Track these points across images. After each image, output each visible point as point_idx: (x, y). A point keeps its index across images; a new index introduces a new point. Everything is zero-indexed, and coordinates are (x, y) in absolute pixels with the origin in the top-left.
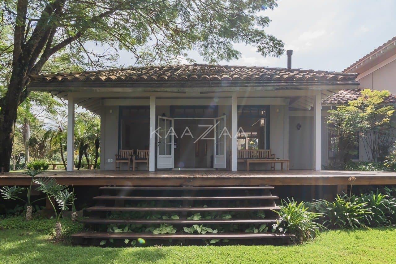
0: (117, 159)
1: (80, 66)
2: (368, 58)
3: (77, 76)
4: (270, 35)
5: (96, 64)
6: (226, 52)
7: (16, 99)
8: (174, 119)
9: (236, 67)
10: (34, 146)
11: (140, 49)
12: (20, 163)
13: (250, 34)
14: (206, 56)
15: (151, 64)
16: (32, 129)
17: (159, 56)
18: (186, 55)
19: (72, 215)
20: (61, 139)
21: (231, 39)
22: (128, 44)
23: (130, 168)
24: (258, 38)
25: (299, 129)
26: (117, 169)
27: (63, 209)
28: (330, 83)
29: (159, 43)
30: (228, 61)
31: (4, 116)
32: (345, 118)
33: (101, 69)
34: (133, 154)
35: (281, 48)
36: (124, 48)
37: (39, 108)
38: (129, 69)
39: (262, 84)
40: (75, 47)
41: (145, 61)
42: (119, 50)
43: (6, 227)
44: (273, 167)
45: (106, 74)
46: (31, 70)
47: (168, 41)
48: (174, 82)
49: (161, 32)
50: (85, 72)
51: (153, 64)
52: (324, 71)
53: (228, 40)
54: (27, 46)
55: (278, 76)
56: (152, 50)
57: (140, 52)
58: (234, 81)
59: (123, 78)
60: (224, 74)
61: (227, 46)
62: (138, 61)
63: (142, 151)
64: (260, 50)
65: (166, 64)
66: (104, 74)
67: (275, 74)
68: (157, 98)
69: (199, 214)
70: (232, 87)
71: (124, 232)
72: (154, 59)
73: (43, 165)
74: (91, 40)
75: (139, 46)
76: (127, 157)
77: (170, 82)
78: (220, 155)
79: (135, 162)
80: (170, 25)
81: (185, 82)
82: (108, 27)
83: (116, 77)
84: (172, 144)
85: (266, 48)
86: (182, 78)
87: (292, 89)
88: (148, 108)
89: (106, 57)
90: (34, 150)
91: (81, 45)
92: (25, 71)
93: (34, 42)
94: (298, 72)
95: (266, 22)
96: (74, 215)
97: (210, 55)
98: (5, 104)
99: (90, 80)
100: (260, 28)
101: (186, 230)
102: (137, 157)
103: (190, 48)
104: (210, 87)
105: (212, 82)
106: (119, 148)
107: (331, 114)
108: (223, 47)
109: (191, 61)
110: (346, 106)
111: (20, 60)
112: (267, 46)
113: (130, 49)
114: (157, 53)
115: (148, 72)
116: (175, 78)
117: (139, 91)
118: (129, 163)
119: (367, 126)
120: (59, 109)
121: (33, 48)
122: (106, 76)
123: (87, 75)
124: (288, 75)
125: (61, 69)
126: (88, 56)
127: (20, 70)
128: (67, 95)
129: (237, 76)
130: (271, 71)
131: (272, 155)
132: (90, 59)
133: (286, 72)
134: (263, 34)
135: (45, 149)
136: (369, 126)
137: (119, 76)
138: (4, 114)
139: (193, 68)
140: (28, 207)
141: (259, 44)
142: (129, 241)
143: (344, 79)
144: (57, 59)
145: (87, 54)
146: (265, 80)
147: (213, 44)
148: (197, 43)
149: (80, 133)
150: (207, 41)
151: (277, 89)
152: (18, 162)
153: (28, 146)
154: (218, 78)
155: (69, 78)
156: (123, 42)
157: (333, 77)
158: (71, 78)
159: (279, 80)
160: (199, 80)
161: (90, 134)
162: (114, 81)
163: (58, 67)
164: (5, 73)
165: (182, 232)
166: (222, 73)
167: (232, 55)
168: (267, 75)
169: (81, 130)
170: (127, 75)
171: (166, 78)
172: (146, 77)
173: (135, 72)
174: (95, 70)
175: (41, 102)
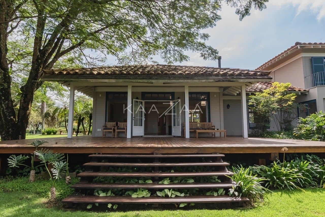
0: (104, 129)
1: (80, 64)
2: (271, 62)
3: (77, 71)
4: (209, 46)
5: (91, 64)
6: (179, 56)
7: (33, 87)
8: (144, 101)
9: (186, 67)
10: (48, 118)
11: (121, 54)
12: (39, 129)
13: (195, 45)
14: (165, 59)
15: (128, 64)
16: (48, 106)
17: (134, 59)
18: (152, 58)
19: (66, 178)
20: (65, 114)
21: (183, 48)
22: (113, 51)
23: (113, 135)
24: (201, 48)
25: (228, 108)
26: (104, 136)
27: (57, 178)
28: (252, 78)
29: (134, 51)
30: (180, 62)
31: (24, 98)
32: (261, 102)
33: (95, 67)
34: (115, 125)
35: (216, 55)
36: (110, 53)
37: (52, 92)
38: (113, 67)
39: (206, 78)
40: (77, 53)
41: (124, 62)
42: (107, 55)
43: (11, 190)
44: (214, 135)
45: (97, 70)
46: (45, 66)
47: (140, 49)
48: (145, 76)
49: (135, 44)
50: (83, 69)
51: (129, 64)
52: (247, 70)
53: (180, 49)
54: (43, 51)
55: (216, 73)
56: (129, 55)
57: (121, 56)
58: (187, 75)
59: (110, 73)
60: (179, 71)
61: (180, 53)
62: (120, 62)
63: (121, 123)
64: (202, 56)
65: (138, 64)
66: (96, 70)
67: (214, 71)
68: (133, 87)
69: (168, 178)
70: (186, 79)
71: (108, 195)
72: (131, 61)
73: (53, 131)
74: (88, 48)
75: (120, 52)
76: (111, 128)
77: (142, 76)
78: (176, 126)
79: (117, 132)
80: (142, 39)
81: (152, 76)
82: (100, 40)
83: (104, 72)
84: (143, 118)
85: (206, 54)
86: (150, 73)
87: (226, 81)
88: (126, 93)
89: (98, 59)
90: (48, 120)
91: (82, 51)
92: (41, 67)
93: (48, 48)
94: (229, 70)
95: (207, 37)
96: (67, 178)
97: (168, 59)
98: (25, 90)
99: (86, 74)
100: (202, 41)
101: (159, 194)
102: (118, 128)
103: (154, 54)
104: (170, 79)
105: (171, 76)
106: (106, 121)
107: (252, 98)
108: (177, 53)
109: (155, 62)
110: (260, 93)
111: (37, 60)
112: (207, 53)
113: (114, 54)
114: (133, 57)
115: (126, 69)
116: (146, 73)
117: (121, 82)
118: (112, 132)
119: (277, 107)
120: (66, 94)
121: (47, 52)
122: (97, 71)
123: (84, 70)
124: (223, 71)
125: (68, 67)
126: (86, 58)
127: (37, 67)
128: (70, 84)
129: (188, 72)
130: (210, 69)
131: (212, 126)
132: (87, 61)
133: (221, 70)
134: (204, 45)
135: (55, 120)
136: (279, 107)
137: (106, 71)
138: (24, 97)
139: (157, 67)
140: (32, 171)
141: (201, 52)
142: (111, 205)
143: (261, 75)
144: (65, 61)
145: (85, 57)
146: (208, 75)
147: (171, 51)
148: (159, 51)
149: (79, 110)
150: (166, 49)
151: (216, 81)
152: (37, 128)
153: (44, 118)
154: (175, 73)
155: (71, 72)
156: (110, 49)
157: (254, 73)
158: (72, 73)
159: (217, 75)
160: (162, 74)
161: (85, 111)
162: (103, 74)
163: (65, 66)
164: (29, 69)
165: (156, 196)
166: (178, 70)
167: (183, 59)
168: (208, 71)
169: (80, 108)
170: (112, 71)
171: (140, 73)
172: (125, 72)
173: (117, 69)
174: (90, 67)
175: (53, 89)
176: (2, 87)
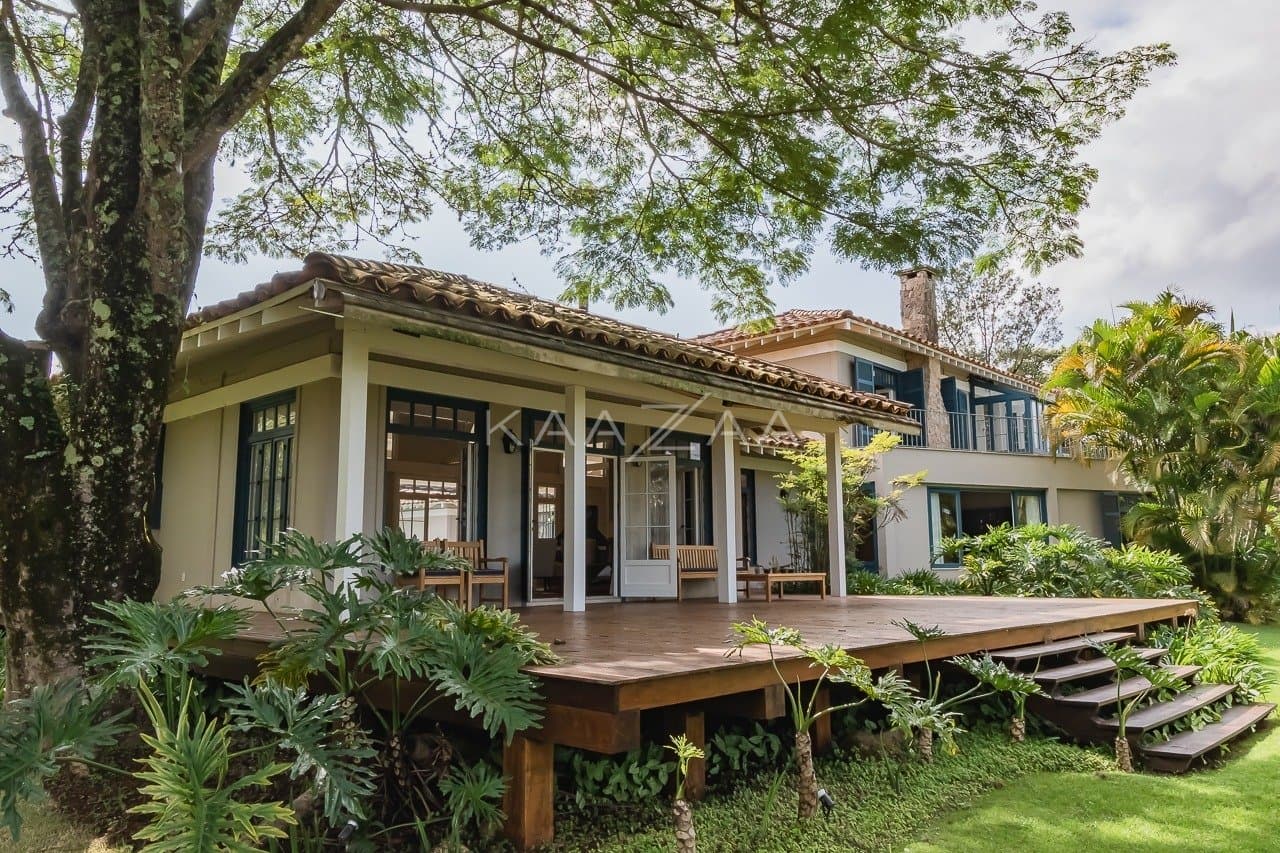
0: (427, 573)
79: (473, 586)
176: (158, 318)
